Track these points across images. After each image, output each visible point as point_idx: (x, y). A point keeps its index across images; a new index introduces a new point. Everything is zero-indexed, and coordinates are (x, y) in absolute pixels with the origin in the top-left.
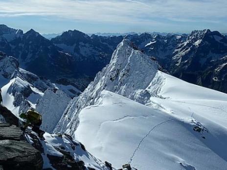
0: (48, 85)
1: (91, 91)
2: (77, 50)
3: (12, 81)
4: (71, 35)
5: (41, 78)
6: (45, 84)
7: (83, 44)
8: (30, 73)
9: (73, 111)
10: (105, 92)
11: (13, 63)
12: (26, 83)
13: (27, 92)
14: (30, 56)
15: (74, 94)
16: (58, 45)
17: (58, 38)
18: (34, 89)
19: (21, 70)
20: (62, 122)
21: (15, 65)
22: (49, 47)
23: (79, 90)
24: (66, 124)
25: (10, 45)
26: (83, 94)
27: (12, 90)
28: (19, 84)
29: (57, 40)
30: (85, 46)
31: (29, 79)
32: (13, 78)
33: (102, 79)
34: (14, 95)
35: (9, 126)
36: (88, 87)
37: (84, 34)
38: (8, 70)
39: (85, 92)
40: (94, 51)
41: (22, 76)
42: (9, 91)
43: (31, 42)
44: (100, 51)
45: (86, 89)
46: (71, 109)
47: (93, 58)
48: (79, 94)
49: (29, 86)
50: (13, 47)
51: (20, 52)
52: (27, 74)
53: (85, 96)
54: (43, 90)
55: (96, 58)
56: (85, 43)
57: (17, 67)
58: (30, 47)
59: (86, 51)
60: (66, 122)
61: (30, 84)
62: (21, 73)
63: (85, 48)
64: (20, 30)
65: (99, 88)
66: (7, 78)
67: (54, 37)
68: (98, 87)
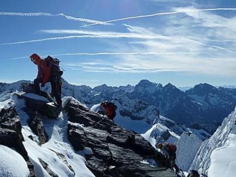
0: (184, 129)
1: (219, 134)
2: (207, 100)
3: (154, 127)
4: (202, 88)
5: (178, 124)
6: (181, 129)
7: (212, 95)
8: (168, 120)
9: (204, 152)
10: (231, 135)
11: (155, 111)
12: (166, 128)
13: (166, 136)
14: (168, 105)
15: (205, 137)
16: (192, 96)
17: (191, 90)
18: (172, 133)
19: (161, 117)
20: (195, 162)
21: (156, 113)
22: (184, 98)
23: (209, 133)
24: (199, 163)
25: (152, 96)
26: (212, 137)
27: (154, 134)
28: (159, 129)
29: (190, 92)
30: (213, 96)
31: (168, 124)
32: (155, 124)
33: (228, 123)
34: (155, 138)
35: (165, 170)
36: (217, 131)
37: (213, 87)
38: (150, 117)
39: (214, 135)
40: (221, 100)
41: (162, 122)
42: (152, 135)
43: (168, 94)
44: (226, 101)
45: (215, 133)
46: (203, 151)
47: (220, 107)
48: (209, 137)
49: (168, 131)
50: (155, 98)
51: (160, 102)
52: (166, 121)
53: (214, 139)
54: (179, 134)
55: (223, 106)
56: (213, 94)
57: (158, 115)
58: (168, 98)
59: (214, 100)
60: (198, 161)
61: (169, 129)
62: (161, 120)
63: (213, 98)
64: (160, 84)
65: (225, 132)
66: (150, 124)
67: (188, 89)
68: (225, 130)
